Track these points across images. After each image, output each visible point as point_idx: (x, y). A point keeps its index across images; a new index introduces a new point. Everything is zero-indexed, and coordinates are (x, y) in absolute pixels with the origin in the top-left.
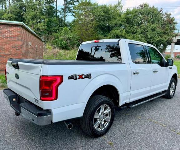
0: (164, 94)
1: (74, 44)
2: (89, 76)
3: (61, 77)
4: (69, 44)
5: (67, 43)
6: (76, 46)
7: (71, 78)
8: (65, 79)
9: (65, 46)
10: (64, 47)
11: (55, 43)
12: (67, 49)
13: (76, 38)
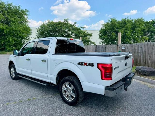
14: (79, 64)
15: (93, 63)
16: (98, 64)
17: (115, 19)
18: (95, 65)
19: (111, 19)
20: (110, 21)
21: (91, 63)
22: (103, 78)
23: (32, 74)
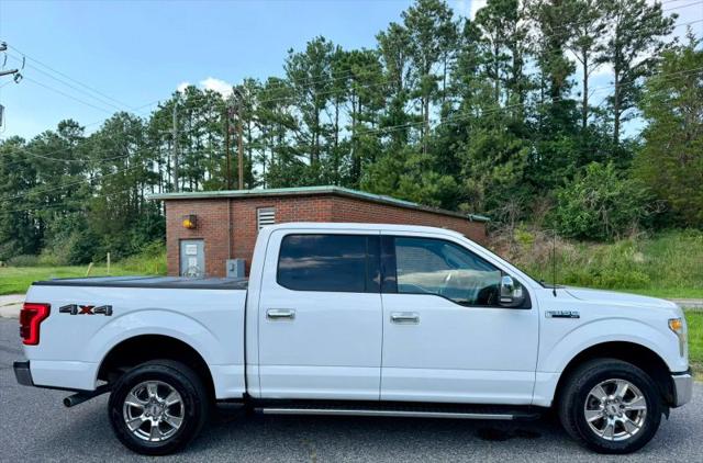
0: (509, 416)
1: (625, 221)
2: (106, 311)
3: (47, 308)
4: (607, 222)
5: (601, 219)
6: (635, 225)
7: (64, 310)
8: (54, 311)
9: (590, 230)
10: (588, 234)
11: (555, 223)
12: (598, 240)
13: (634, 198)
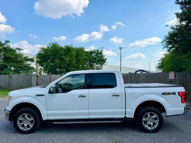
14: (163, 94)
15: (175, 93)
16: (179, 93)
17: (58, 44)
18: (177, 94)
19: (53, 43)
20: (51, 45)
21: (173, 93)
22: (183, 102)
23: (89, 114)
